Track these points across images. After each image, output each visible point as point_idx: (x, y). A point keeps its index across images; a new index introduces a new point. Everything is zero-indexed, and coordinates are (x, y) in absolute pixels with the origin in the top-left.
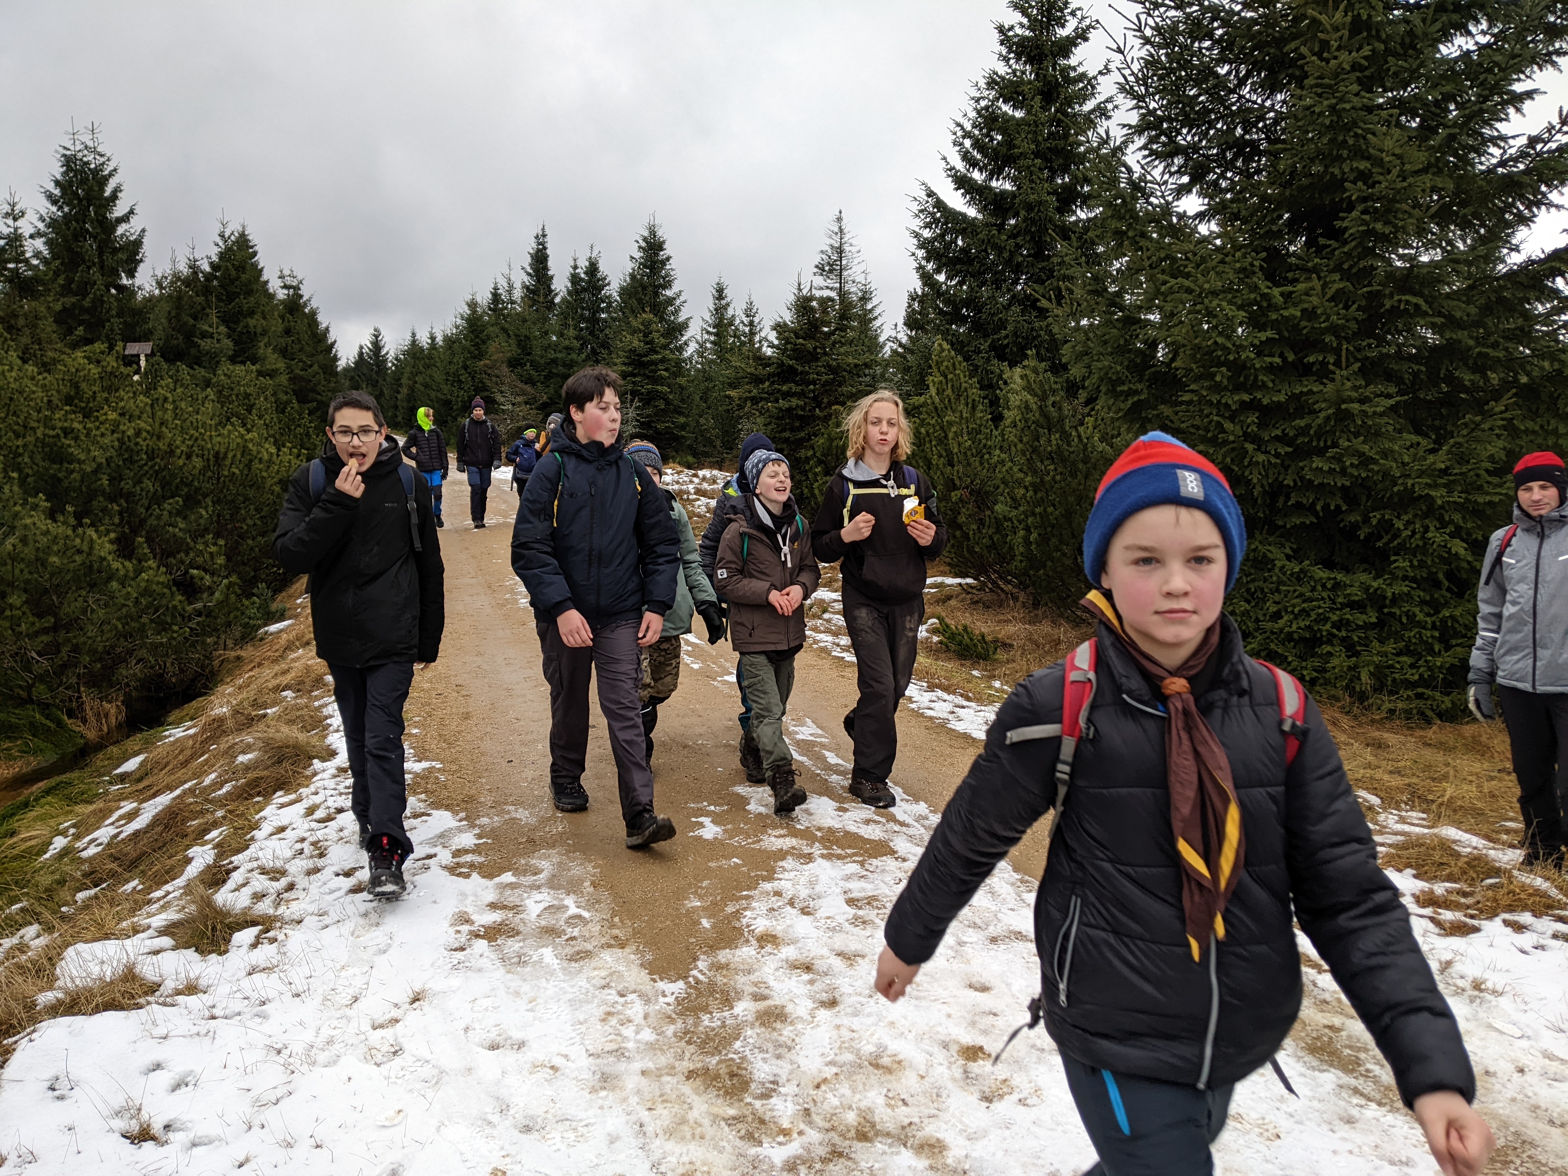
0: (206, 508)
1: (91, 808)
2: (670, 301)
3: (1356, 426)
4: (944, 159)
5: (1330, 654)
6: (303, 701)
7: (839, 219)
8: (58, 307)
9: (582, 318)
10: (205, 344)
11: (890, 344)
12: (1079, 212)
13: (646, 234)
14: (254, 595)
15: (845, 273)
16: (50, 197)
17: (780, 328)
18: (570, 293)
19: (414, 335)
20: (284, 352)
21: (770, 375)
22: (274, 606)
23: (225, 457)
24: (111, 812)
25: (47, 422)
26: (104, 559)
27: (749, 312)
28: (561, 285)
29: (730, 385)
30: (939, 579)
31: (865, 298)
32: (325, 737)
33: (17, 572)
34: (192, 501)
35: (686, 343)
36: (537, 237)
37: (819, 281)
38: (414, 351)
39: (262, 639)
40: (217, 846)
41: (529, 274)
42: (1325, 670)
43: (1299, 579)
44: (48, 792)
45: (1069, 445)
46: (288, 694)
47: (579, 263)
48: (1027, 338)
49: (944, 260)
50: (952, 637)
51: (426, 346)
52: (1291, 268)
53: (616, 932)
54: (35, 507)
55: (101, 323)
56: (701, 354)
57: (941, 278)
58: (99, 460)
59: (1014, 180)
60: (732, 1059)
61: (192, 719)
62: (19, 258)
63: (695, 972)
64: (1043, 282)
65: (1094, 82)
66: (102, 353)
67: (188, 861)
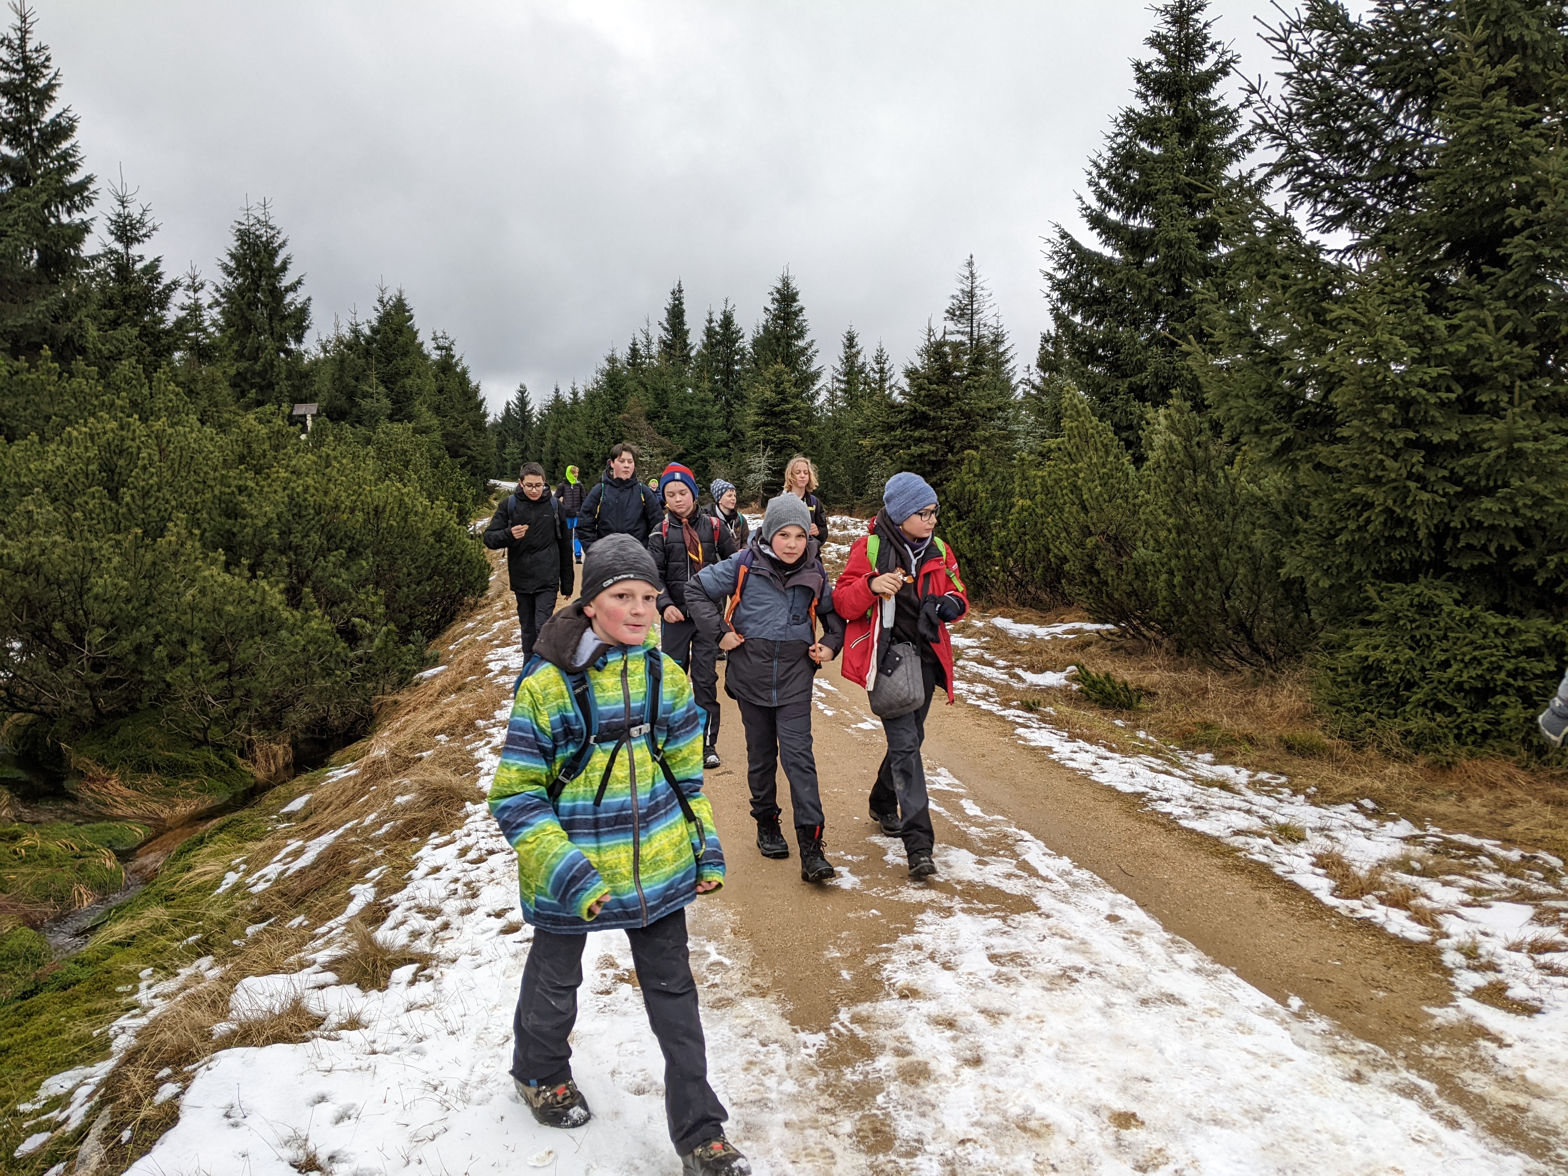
0: (367, 559)
1: (260, 845)
2: (803, 351)
3: (1529, 464)
4: (1080, 198)
5: (1504, 705)
6: (455, 745)
7: (970, 264)
8: (232, 371)
9: (717, 371)
10: (366, 404)
11: (1022, 386)
12: (1221, 248)
13: (780, 285)
14: (409, 641)
15: (976, 317)
16: (226, 268)
17: (911, 374)
18: (705, 346)
19: (557, 390)
20: (437, 410)
21: (901, 422)
22: (428, 653)
23: (384, 511)
24: (279, 849)
25: (223, 481)
26: (275, 609)
27: (880, 359)
28: (696, 339)
29: (860, 431)
30: (1077, 625)
31: (997, 340)
32: (477, 780)
33: (196, 620)
34: (354, 553)
35: (817, 393)
36: (673, 293)
37: (951, 326)
38: (557, 406)
39: (417, 684)
40: (378, 884)
41: (666, 329)
42: (1498, 723)
43: (1469, 625)
44: (221, 829)
45: (1215, 486)
46: (442, 737)
47: (714, 317)
48: (1169, 378)
49: (1080, 301)
50: (1094, 684)
51: (569, 401)
52: (1452, 298)
53: (757, 980)
54: (214, 562)
55: (271, 386)
56: (831, 402)
57: (1077, 319)
58: (270, 515)
59: (1153, 217)
60: (875, 1115)
61: (353, 760)
62: (199, 327)
63: (836, 1024)
64: (1182, 320)
65: (1235, 115)
66: (273, 414)
67: (350, 898)
